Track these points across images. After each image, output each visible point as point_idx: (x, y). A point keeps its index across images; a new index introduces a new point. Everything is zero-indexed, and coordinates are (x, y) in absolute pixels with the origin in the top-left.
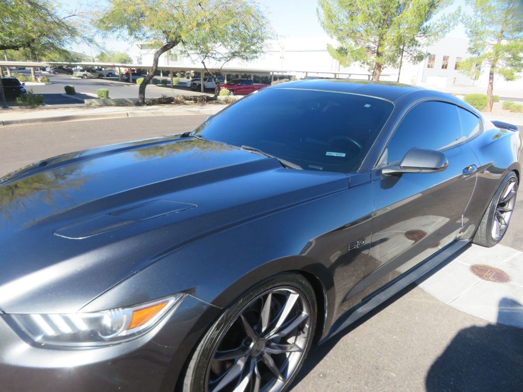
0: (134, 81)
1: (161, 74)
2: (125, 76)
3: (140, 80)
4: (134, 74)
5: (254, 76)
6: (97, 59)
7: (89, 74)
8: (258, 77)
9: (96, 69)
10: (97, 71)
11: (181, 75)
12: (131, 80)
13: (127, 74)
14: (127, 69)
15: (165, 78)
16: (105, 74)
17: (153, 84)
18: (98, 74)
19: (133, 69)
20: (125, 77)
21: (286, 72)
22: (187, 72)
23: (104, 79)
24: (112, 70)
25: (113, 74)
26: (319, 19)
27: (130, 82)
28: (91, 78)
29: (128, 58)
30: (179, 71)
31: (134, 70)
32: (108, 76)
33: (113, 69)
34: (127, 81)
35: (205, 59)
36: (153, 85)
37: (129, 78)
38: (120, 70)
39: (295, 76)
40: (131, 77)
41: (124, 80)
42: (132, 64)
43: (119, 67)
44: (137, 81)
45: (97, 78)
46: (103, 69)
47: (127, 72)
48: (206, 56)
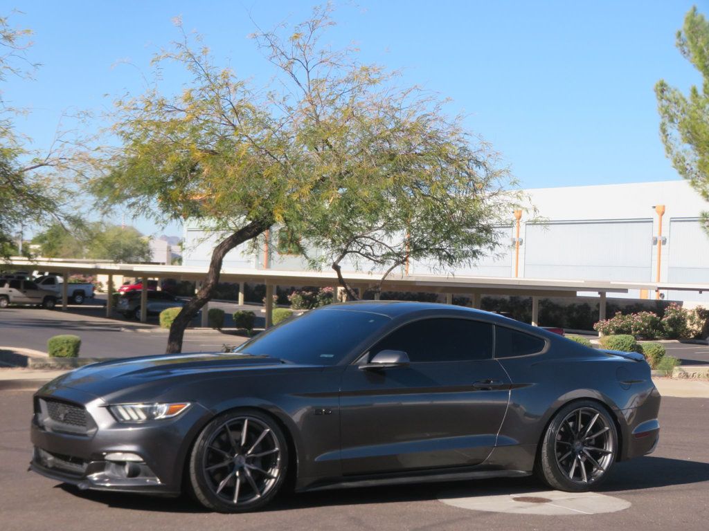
0: (153, 319)
1: (241, 296)
2: (126, 300)
3: (171, 313)
4: (153, 296)
5: (541, 303)
6: (37, 246)
7: (15, 293)
8: (555, 307)
9: (38, 280)
10: (40, 285)
11: (304, 298)
12: (142, 313)
13: (132, 295)
14: (132, 281)
15: (250, 308)
16: (63, 295)
17: (209, 326)
18: (43, 295)
19: (150, 279)
20: (125, 305)
21: (625, 291)
22: (326, 290)
23: (59, 309)
24: (84, 282)
25: (88, 293)
26: (669, 149)
27: (138, 320)
28: (20, 306)
29: (138, 242)
30: (299, 287)
31: (154, 284)
32: (71, 300)
33: (89, 279)
34: (131, 316)
35: (341, 258)
36: (211, 330)
37: (139, 307)
38: (110, 283)
39: (680, 303)
40: (144, 305)
41: (121, 312)
42: (148, 262)
43: (111, 273)
44: (162, 316)
45: (38, 307)
46: (60, 279)
47: (133, 288)
48: (345, 252)
